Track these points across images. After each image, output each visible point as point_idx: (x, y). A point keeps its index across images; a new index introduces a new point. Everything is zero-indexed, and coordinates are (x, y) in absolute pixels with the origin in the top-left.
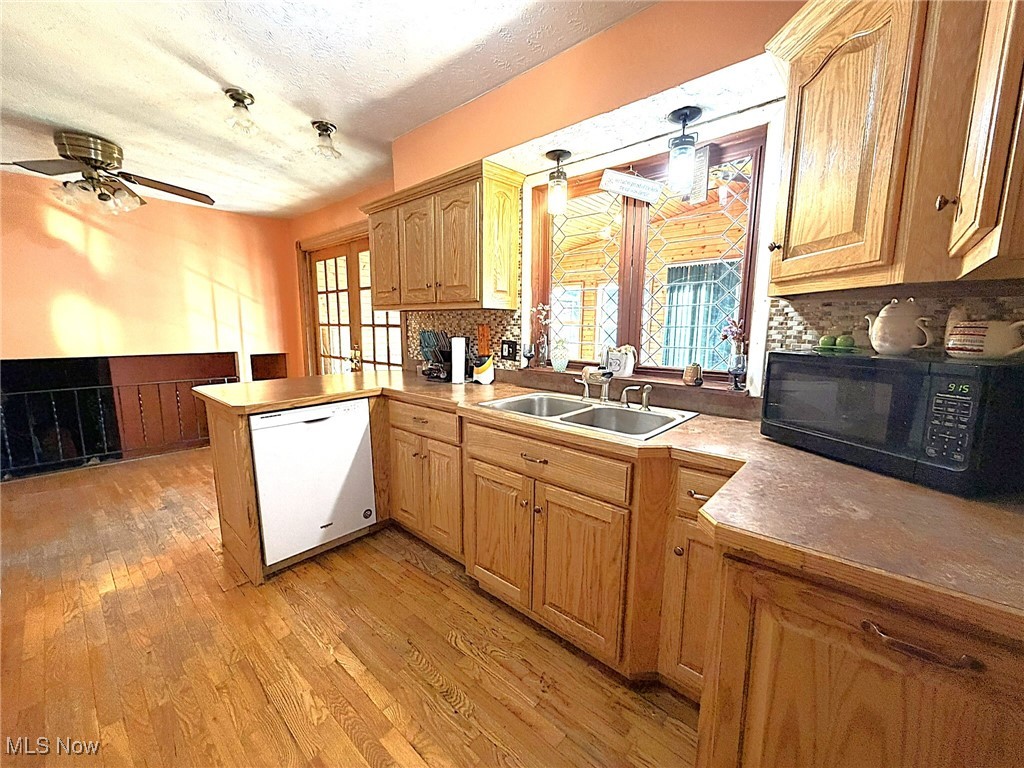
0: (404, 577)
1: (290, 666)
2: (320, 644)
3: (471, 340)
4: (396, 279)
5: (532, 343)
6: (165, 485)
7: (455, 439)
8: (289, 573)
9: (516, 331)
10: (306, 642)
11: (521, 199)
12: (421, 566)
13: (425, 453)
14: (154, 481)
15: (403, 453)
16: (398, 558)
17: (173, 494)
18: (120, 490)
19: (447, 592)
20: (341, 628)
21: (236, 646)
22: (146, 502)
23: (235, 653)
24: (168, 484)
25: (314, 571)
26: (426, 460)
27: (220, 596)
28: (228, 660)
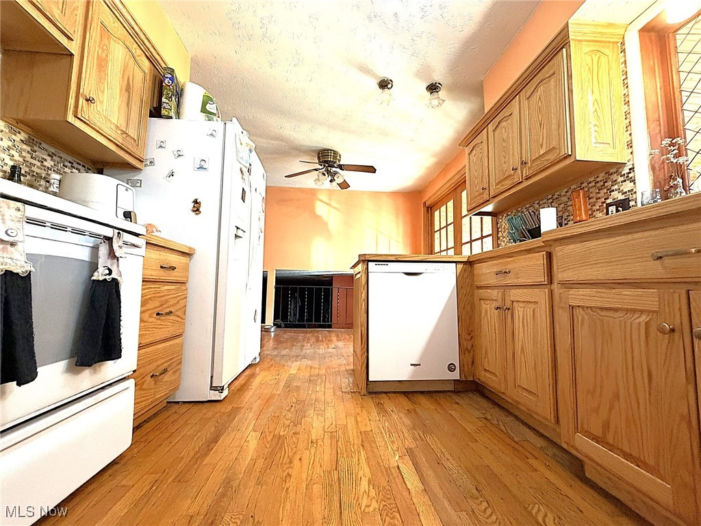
0: (482, 431)
1: (362, 451)
2: (390, 448)
3: (565, 217)
4: (486, 180)
5: (655, 186)
6: (339, 340)
7: (542, 278)
8: (384, 395)
9: (627, 186)
10: (378, 439)
11: (623, 51)
12: (503, 428)
13: (508, 304)
14: (335, 338)
15: (486, 311)
16: (478, 414)
17: (340, 344)
18: (320, 338)
19: (532, 461)
20: (410, 443)
21: (334, 423)
22: (327, 344)
23: (332, 426)
24: (340, 340)
25: (403, 400)
26: (510, 312)
27: (339, 393)
28: (326, 427)
